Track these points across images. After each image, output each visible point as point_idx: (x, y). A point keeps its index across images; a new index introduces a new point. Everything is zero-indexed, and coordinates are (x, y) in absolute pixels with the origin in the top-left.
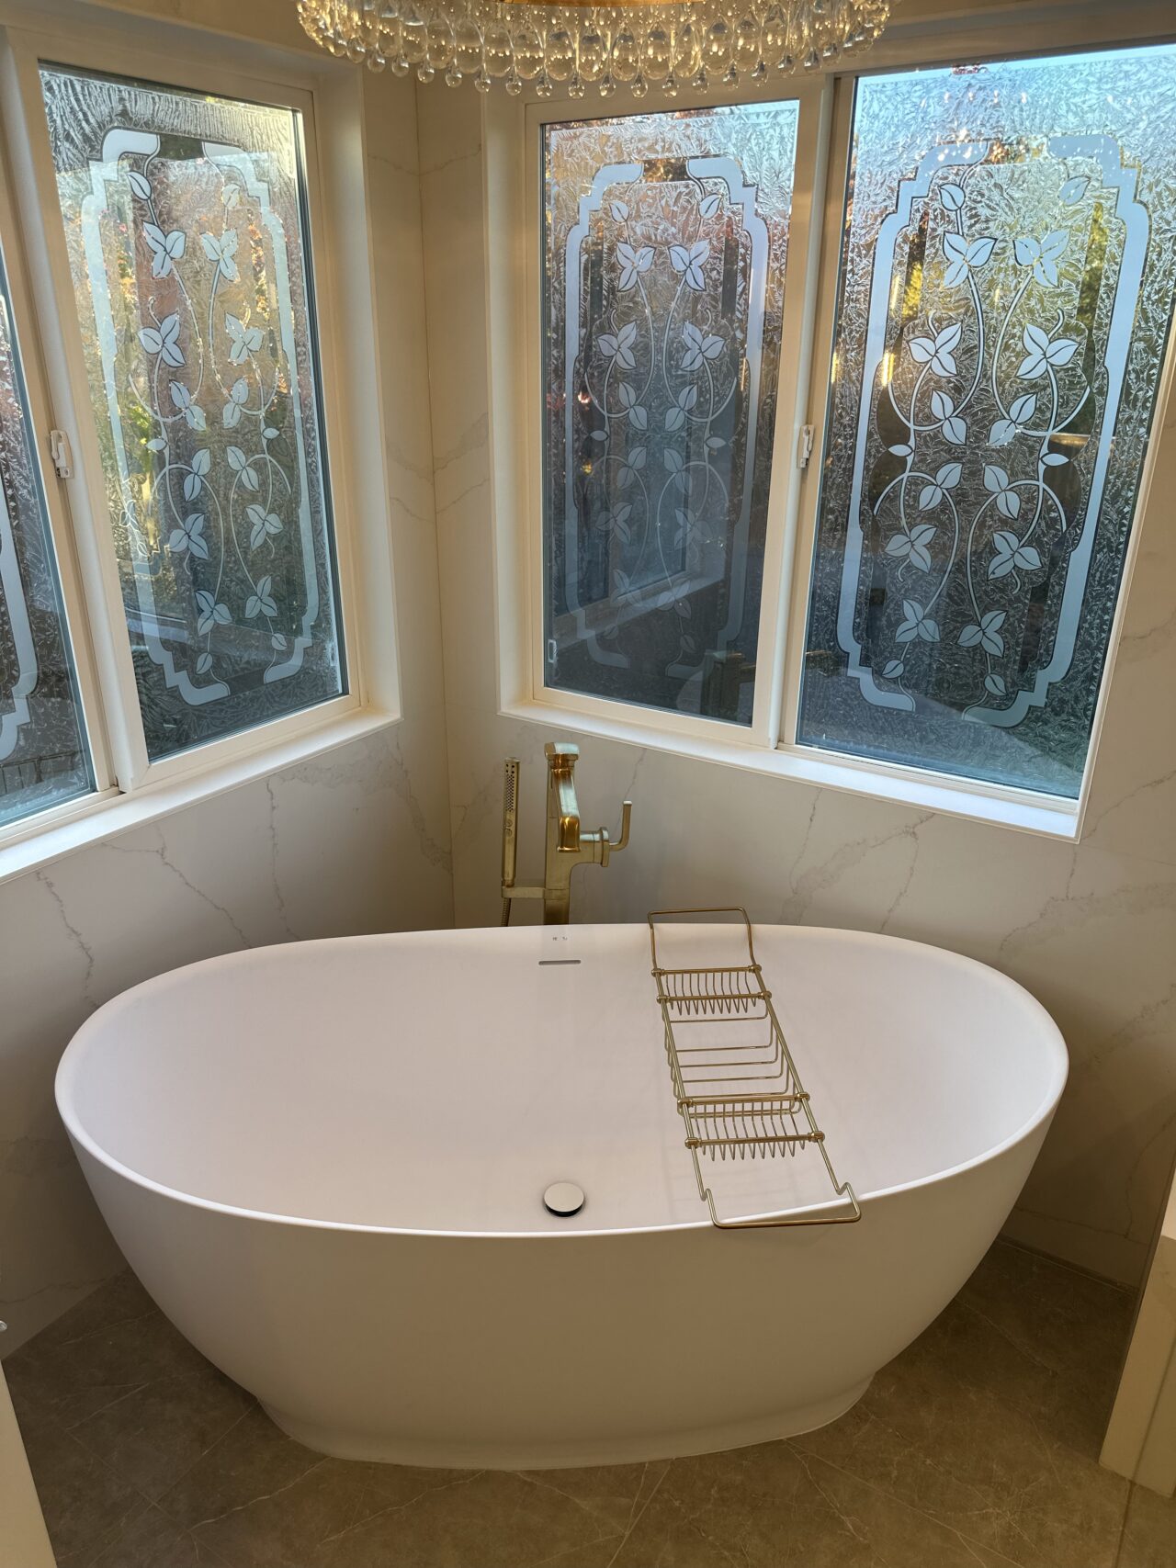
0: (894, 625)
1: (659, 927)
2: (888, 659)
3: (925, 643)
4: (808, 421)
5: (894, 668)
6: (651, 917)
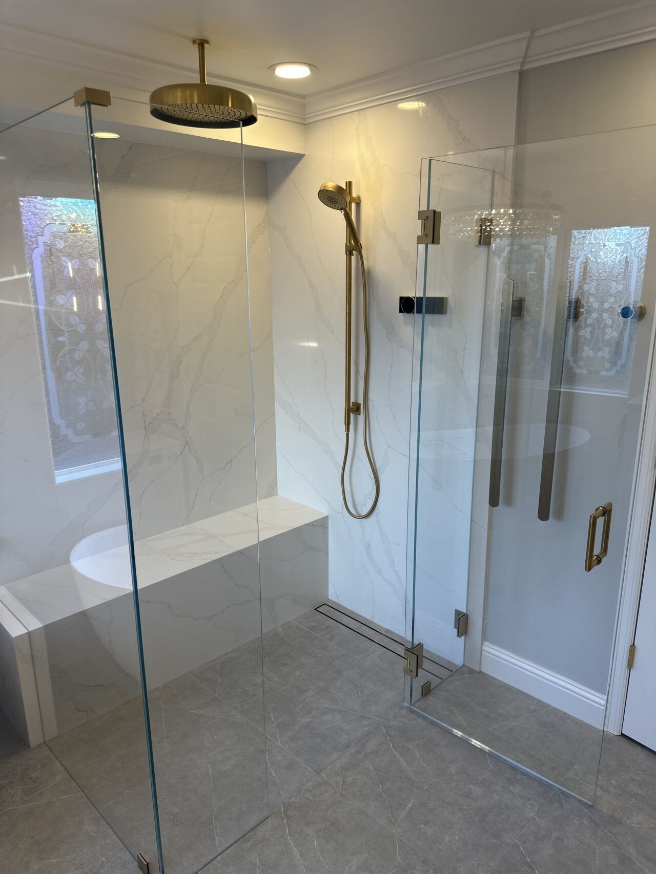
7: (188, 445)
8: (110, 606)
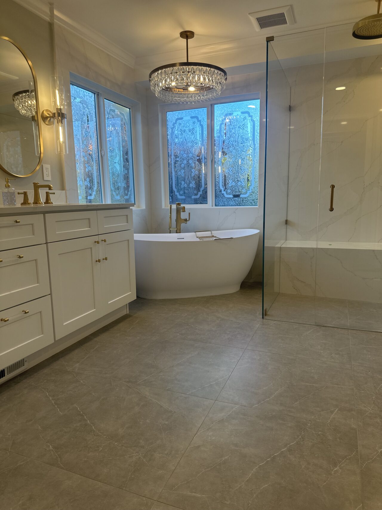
0: (228, 184)
1: (196, 233)
2: (228, 189)
3: (233, 186)
4: (212, 153)
5: (229, 191)
6: (195, 232)
8: (313, 250)
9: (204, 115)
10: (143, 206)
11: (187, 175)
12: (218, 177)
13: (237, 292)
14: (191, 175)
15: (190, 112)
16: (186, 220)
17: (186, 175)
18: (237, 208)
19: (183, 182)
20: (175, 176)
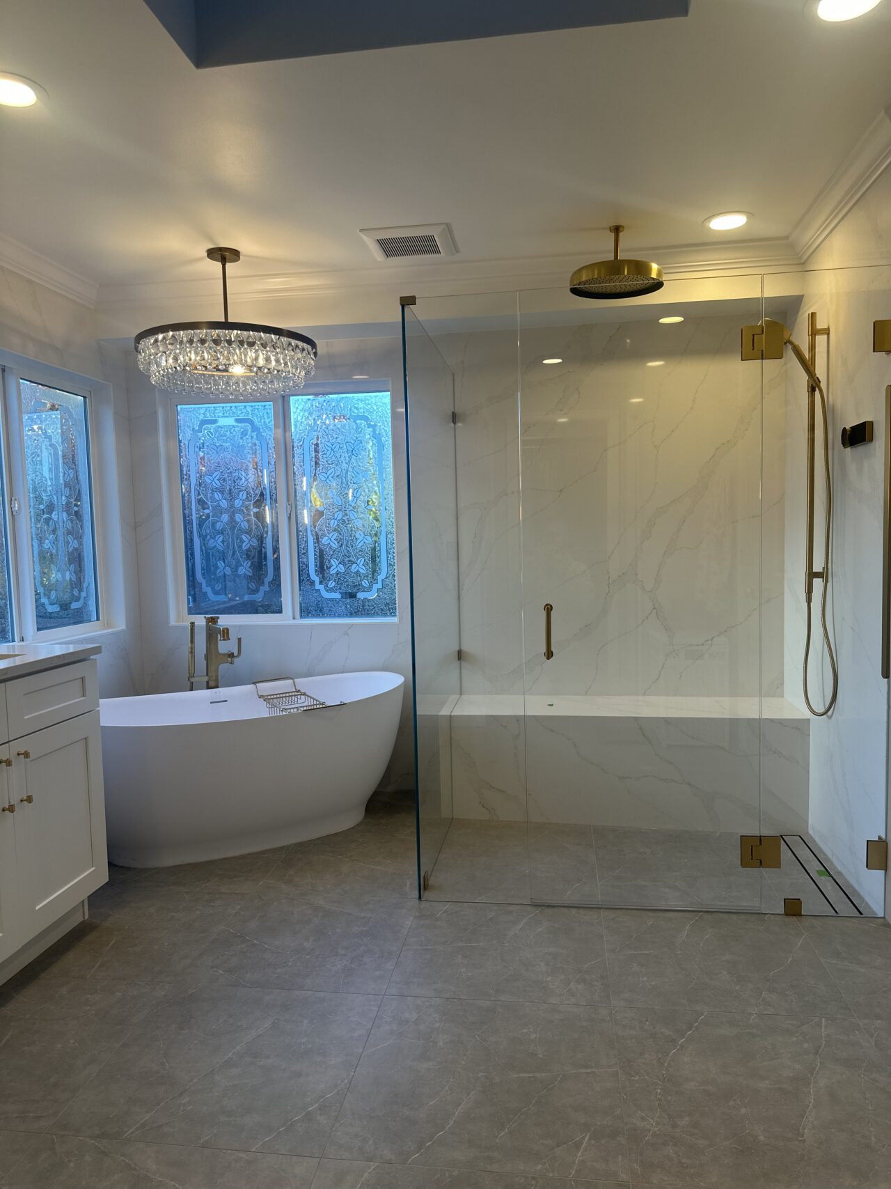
0: (329, 568)
1: (259, 685)
2: (329, 581)
3: (340, 573)
4: (288, 500)
5: (332, 584)
6: (254, 682)
7: (655, 610)
8: (518, 720)
9: (268, 418)
10: (120, 623)
11: (231, 547)
12: (304, 554)
13: (358, 825)
14: (240, 547)
15: (233, 408)
16: (231, 655)
17: (228, 548)
18: (352, 625)
19: (221, 564)
20: (202, 551)
